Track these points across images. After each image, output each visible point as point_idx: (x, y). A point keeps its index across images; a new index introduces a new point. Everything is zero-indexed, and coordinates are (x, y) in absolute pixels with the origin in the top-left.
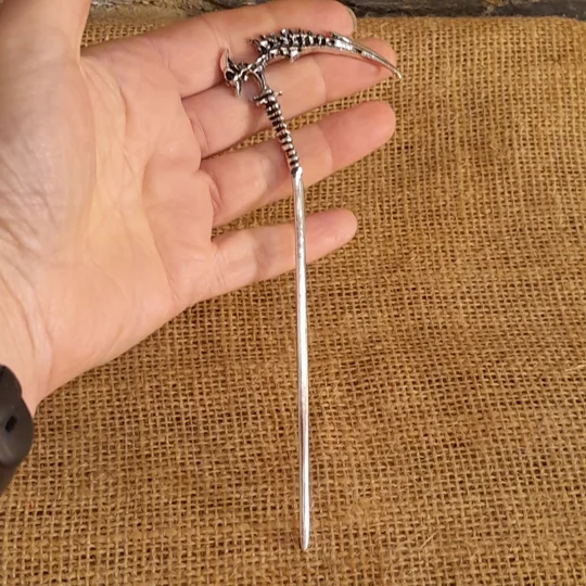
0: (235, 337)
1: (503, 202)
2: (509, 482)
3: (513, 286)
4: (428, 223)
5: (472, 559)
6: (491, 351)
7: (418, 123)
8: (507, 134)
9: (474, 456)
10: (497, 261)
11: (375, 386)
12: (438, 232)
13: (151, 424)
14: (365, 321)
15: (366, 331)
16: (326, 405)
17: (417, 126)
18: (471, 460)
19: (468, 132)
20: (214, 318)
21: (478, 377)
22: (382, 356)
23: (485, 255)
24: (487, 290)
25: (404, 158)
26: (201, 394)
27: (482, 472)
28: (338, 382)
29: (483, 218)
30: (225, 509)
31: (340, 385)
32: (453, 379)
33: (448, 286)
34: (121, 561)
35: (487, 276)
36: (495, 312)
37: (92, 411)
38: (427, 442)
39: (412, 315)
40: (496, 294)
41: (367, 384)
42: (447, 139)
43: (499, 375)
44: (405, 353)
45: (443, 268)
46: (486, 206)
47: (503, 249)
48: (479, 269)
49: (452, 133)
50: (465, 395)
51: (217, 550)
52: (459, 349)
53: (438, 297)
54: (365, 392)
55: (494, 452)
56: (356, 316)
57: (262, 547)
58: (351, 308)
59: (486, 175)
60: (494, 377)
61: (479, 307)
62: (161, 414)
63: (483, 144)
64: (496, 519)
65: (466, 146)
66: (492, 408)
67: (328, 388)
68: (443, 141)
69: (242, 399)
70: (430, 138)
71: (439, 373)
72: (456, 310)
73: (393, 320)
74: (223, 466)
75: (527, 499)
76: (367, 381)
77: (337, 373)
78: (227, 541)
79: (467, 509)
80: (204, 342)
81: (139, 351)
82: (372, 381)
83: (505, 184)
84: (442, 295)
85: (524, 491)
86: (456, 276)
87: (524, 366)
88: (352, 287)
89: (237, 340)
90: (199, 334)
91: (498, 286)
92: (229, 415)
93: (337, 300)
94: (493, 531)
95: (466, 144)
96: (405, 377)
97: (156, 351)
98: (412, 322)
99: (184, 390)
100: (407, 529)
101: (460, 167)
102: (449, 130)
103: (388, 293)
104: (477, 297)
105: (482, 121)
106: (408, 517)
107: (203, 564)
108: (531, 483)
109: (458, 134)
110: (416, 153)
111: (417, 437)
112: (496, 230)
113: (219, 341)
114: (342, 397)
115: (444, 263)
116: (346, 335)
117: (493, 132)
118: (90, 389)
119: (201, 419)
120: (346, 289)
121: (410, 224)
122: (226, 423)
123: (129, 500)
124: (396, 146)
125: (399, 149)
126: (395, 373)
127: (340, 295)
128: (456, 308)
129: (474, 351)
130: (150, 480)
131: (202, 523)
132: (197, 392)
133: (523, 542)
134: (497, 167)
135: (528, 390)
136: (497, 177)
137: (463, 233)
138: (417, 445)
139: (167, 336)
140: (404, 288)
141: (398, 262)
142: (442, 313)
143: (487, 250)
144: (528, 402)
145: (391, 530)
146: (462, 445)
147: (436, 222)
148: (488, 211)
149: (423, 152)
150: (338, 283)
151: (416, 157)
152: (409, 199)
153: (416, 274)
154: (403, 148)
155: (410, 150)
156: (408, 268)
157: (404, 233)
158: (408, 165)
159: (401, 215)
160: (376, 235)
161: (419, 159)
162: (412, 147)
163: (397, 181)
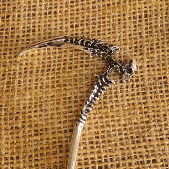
25: (144, 27)
110: (153, 21)
121: (149, 91)
124: (138, 14)
125: (140, 17)
141: (140, 131)
149: (159, 20)
150: (92, 156)
151: (154, 25)
152: (148, 66)
153: (156, 143)
154: (143, 16)
155: (148, 18)
156: (149, 138)
157: (145, 101)
158: (147, 33)
159: (142, 83)
160: (122, 103)
161: (156, 27)
162: (150, 16)
163: (138, 49)
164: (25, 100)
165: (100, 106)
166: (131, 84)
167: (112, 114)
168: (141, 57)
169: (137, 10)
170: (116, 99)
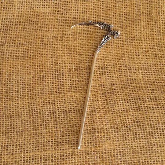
0: (68, 83)
1: (156, 34)
2: (154, 135)
3: (158, 65)
4: (131, 42)
5: (141, 161)
6: (150, 89)
7: (129, 5)
8: (158, 10)
9: (143, 126)
10: (153, 56)
11: (112, 101)
12: (134, 45)
13: (42, 114)
14: (110, 77)
15: (110, 81)
16: (97, 108)
17: (128, 6)
18: (142, 127)
19: (145, 9)
20: (62, 77)
21: (145, 98)
22: (115, 90)
23: (149, 54)
24: (149, 66)
25: (124, 18)
26: (57, 103)
27: (145, 131)
28: (101, 99)
29: (149, 40)
30: (65, 144)
31: (101, 101)
32: (137, 99)
33: (137, 65)
34: (32, 161)
35: (149, 61)
36: (152, 74)
37: (23, 109)
38: (128, 121)
39: (125, 75)
40: (152, 68)
41: (110, 100)
42: (138, 11)
43: (152, 97)
44: (122, 89)
45: (135, 58)
46: (150, 36)
47: (155, 51)
48: (147, 59)
49: (140, 9)
50: (141, 105)
51: (62, 158)
52: (139, 88)
53: (133, 69)
54: (109, 103)
55: (149, 124)
56: (107, 76)
57: (76, 157)
58: (105, 73)
59: (150, 25)
60: (150, 98)
61: (146, 72)
62: (45, 111)
63: (150, 13)
64: (149, 148)
65: (144, 14)
66: (149, 109)
67: (97, 102)
68: (137, 12)
69: (70, 106)
70: (133, 11)
71: (133, 97)
72: (139, 74)
73: (119, 77)
74: (64, 129)
75: (159, 140)
76: (110, 99)
77: (100, 97)
78: (65, 155)
79: (140, 144)
80: (58, 85)
81: (38, 88)
82: (112, 99)
83: (157, 28)
84: (135, 68)
85: (159, 138)
86: (139, 61)
87: (160, 94)
88: (106, 65)
89: (69, 84)
90: (57, 83)
91: (153, 65)
92: (66, 111)
93: (101, 70)
94: (148, 151)
95: (144, 13)
96: (122, 98)
97: (43, 88)
98: (125, 78)
99: (52, 102)
100: (121, 151)
101: (142, 22)
102: (139, 8)
103: (118, 68)
104: (146, 69)
105: (150, 5)
106: (122, 146)
107: (57, 163)
108: (161, 135)
109: (142, 10)
110: (128, 16)
111: (125, 119)
112: (153, 45)
113: (63, 85)
114: (102, 105)
115: (136, 57)
116: (103, 82)
117: (153, 9)
118: (22, 102)
119: (57, 113)
120: (104, 66)
121: (125, 42)
122: (65, 114)
123: (35, 141)
124: (121, 14)
125: (122, 15)
126: (119, 96)
127: (102, 68)
128: (139, 73)
129: (144, 89)
130: (41, 134)
131: (57, 149)
132: (56, 103)
133: (157, 155)
134: (154, 22)
135: (161, 103)
136: (154, 26)
137: (142, 46)
138: (125, 122)
139: (47, 83)
140: (122, 66)
141: (121, 56)
142: (134, 75)
143: (150, 52)
144: (161, 107)
145: (116, 151)
146: (139, 122)
147: (133, 42)
148: (150, 38)
149: (130, 16)
150: (101, 64)
151: (128, 18)
152: (125, 33)
153: (127, 60)
154: (124, 14)
155: (126, 15)
156: (124, 58)
157: (123, 46)
158: (125, 21)
159: (122, 39)
160: (114, 46)
161: (129, 19)
162: (126, 14)
163: (121, 27)
164: (74, 44)
165: (105, 47)
166: (118, 40)
167: (110, 50)
168: (122, 30)
169: (121, 12)
170: (111, 45)
